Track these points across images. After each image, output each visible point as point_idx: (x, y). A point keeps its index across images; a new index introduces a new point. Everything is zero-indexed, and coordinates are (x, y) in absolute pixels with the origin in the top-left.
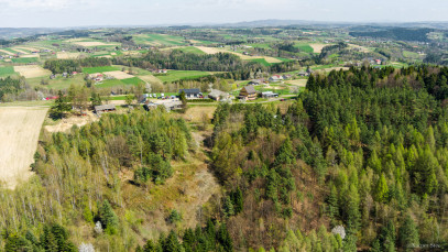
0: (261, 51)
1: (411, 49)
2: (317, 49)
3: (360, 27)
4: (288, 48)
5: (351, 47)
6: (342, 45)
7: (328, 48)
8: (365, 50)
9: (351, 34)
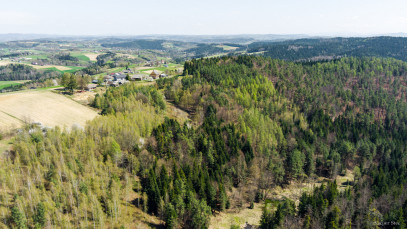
0: (44, 61)
1: (161, 56)
2: (93, 58)
3: (106, 40)
4: (68, 58)
5: (119, 55)
6: (109, 54)
7: (102, 57)
8: (132, 57)
9: (103, 45)
